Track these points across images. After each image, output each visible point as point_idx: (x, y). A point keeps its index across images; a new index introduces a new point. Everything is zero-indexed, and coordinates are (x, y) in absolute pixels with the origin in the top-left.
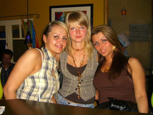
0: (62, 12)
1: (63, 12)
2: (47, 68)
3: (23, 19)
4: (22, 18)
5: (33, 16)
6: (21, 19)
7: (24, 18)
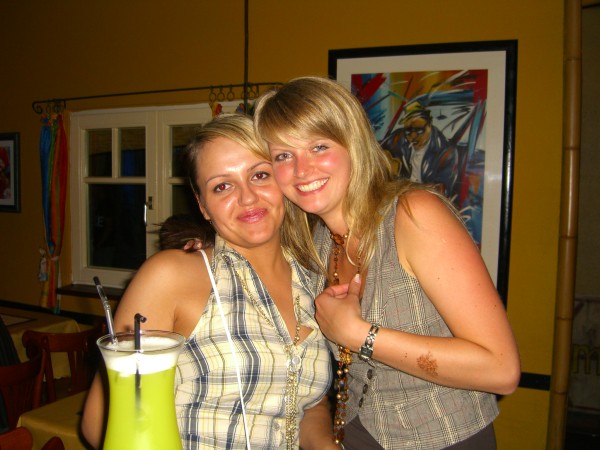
0: (380, 75)
1: (387, 76)
2: (238, 296)
3: (219, 100)
4: (213, 97)
5: (258, 91)
6: (211, 101)
7: (221, 96)
